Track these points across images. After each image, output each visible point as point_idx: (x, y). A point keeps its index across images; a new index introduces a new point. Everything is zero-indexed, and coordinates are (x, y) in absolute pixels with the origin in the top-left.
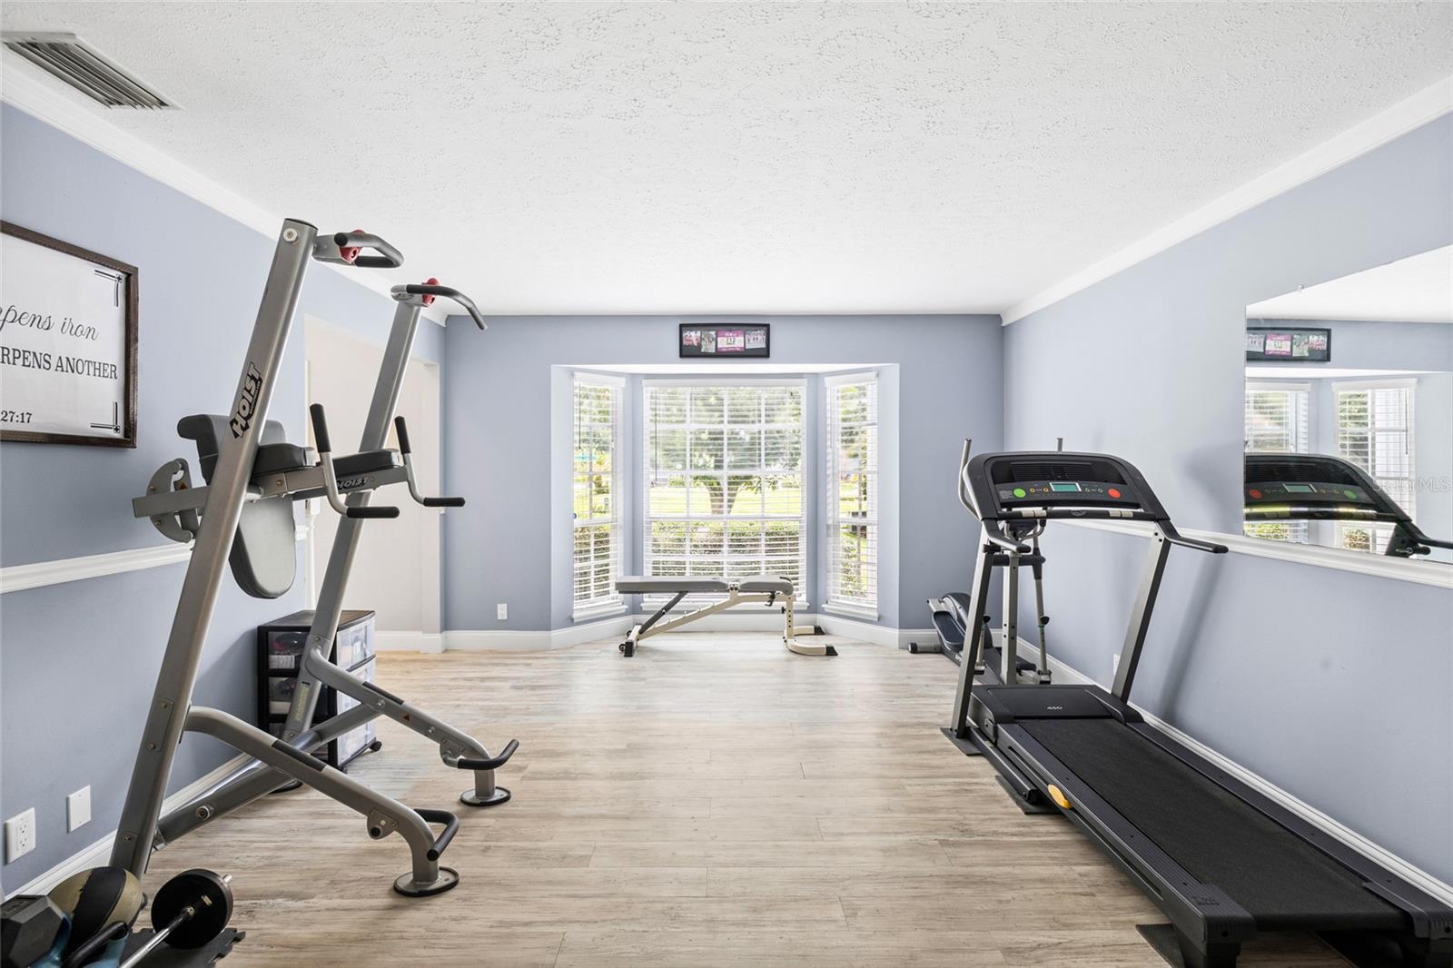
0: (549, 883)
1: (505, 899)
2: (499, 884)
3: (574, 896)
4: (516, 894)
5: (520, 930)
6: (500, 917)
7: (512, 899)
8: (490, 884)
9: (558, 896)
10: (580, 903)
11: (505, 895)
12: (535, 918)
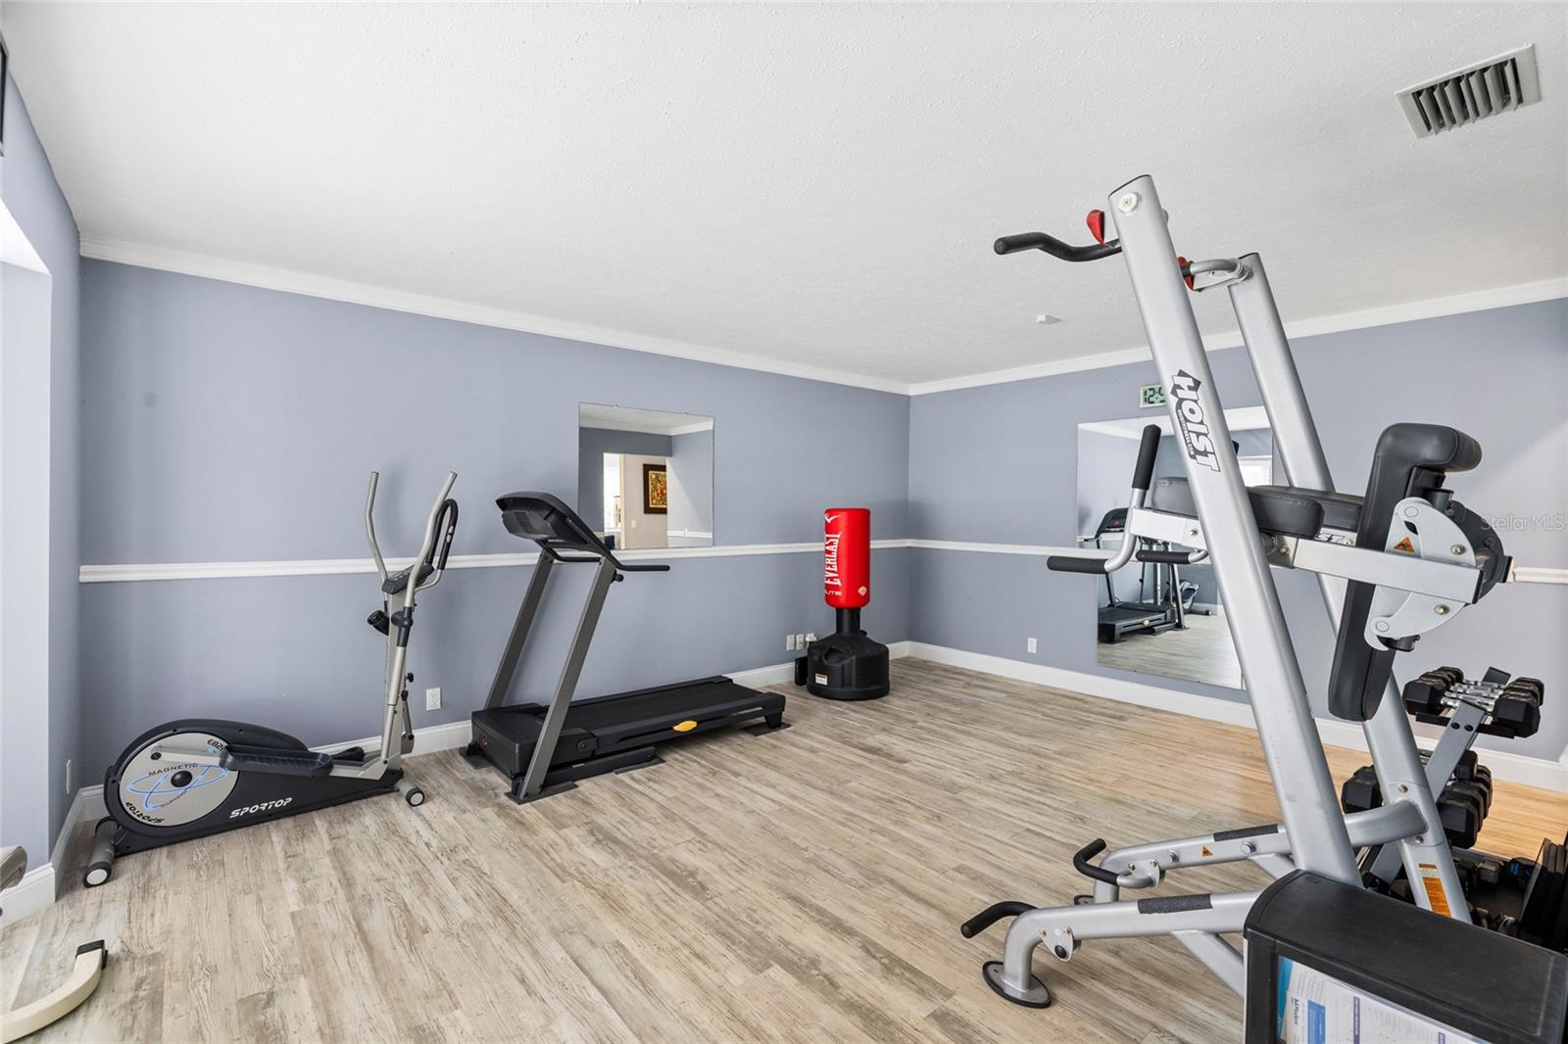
0: (999, 868)
1: (1038, 873)
2: (1040, 885)
3: (987, 852)
4: (1030, 872)
5: (1037, 853)
6: (1048, 865)
7: (1033, 870)
8: (1047, 888)
9: (999, 858)
10: (987, 848)
11: (1038, 875)
12: (1024, 854)
